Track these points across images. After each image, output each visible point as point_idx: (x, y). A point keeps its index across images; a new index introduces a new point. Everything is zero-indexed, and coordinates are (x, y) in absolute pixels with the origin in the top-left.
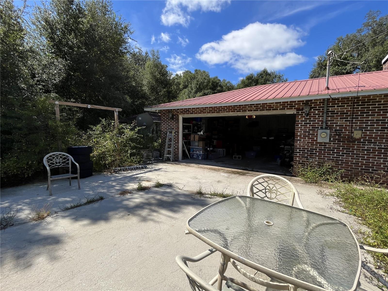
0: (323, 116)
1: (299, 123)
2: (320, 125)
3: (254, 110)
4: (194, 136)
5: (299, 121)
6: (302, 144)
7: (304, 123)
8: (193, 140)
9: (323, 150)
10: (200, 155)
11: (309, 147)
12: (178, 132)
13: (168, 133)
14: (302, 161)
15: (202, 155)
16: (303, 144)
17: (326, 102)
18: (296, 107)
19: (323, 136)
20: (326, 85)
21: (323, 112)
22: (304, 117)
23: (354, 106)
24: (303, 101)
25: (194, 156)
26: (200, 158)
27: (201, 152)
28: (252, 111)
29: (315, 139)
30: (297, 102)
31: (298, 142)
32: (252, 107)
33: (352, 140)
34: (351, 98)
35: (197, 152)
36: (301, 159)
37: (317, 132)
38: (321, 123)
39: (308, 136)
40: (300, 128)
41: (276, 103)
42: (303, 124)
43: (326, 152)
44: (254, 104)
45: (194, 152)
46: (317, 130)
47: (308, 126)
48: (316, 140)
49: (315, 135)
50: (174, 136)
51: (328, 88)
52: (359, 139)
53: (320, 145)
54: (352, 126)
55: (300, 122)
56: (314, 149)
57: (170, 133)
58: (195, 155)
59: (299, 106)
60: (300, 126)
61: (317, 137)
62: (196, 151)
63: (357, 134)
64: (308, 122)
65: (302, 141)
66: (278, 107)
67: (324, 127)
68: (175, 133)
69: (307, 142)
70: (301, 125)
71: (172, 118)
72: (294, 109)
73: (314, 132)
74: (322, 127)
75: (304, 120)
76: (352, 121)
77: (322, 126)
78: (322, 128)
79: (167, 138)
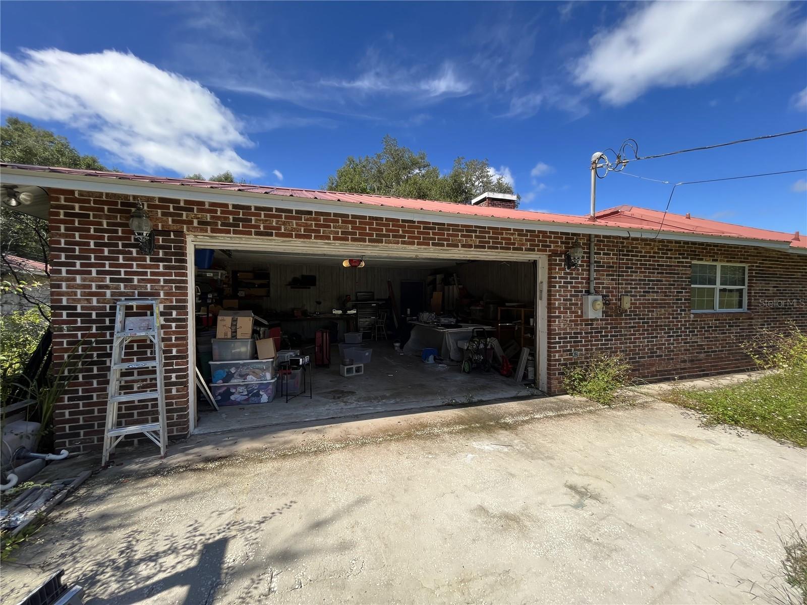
0: (589, 270)
1: (557, 282)
2: (584, 287)
4: (234, 321)
5: (557, 278)
6: (562, 324)
7: (564, 283)
8: (229, 336)
9: (589, 333)
11: (572, 329)
14: (564, 359)
15: (270, 387)
17: (592, 245)
18: (552, 247)
19: (598, 307)
21: (589, 262)
22: (564, 269)
23: (620, 255)
26: (265, 398)
27: (268, 376)
28: (470, 246)
29: (579, 313)
32: (471, 236)
33: (620, 312)
35: (250, 378)
37: (581, 300)
38: (586, 283)
39: (570, 309)
43: (593, 337)
46: (582, 296)
47: (569, 288)
48: (581, 316)
49: (579, 305)
52: (626, 311)
53: (585, 325)
54: (619, 288)
56: (578, 333)
58: (240, 389)
59: (556, 246)
61: (582, 308)
62: (244, 376)
63: (627, 303)
64: (569, 280)
65: (562, 318)
66: (523, 245)
67: (592, 290)
69: (569, 319)
71: (148, 247)
73: (577, 300)
74: (589, 291)
75: (563, 275)
76: (618, 280)
77: (589, 287)
79: (116, 344)
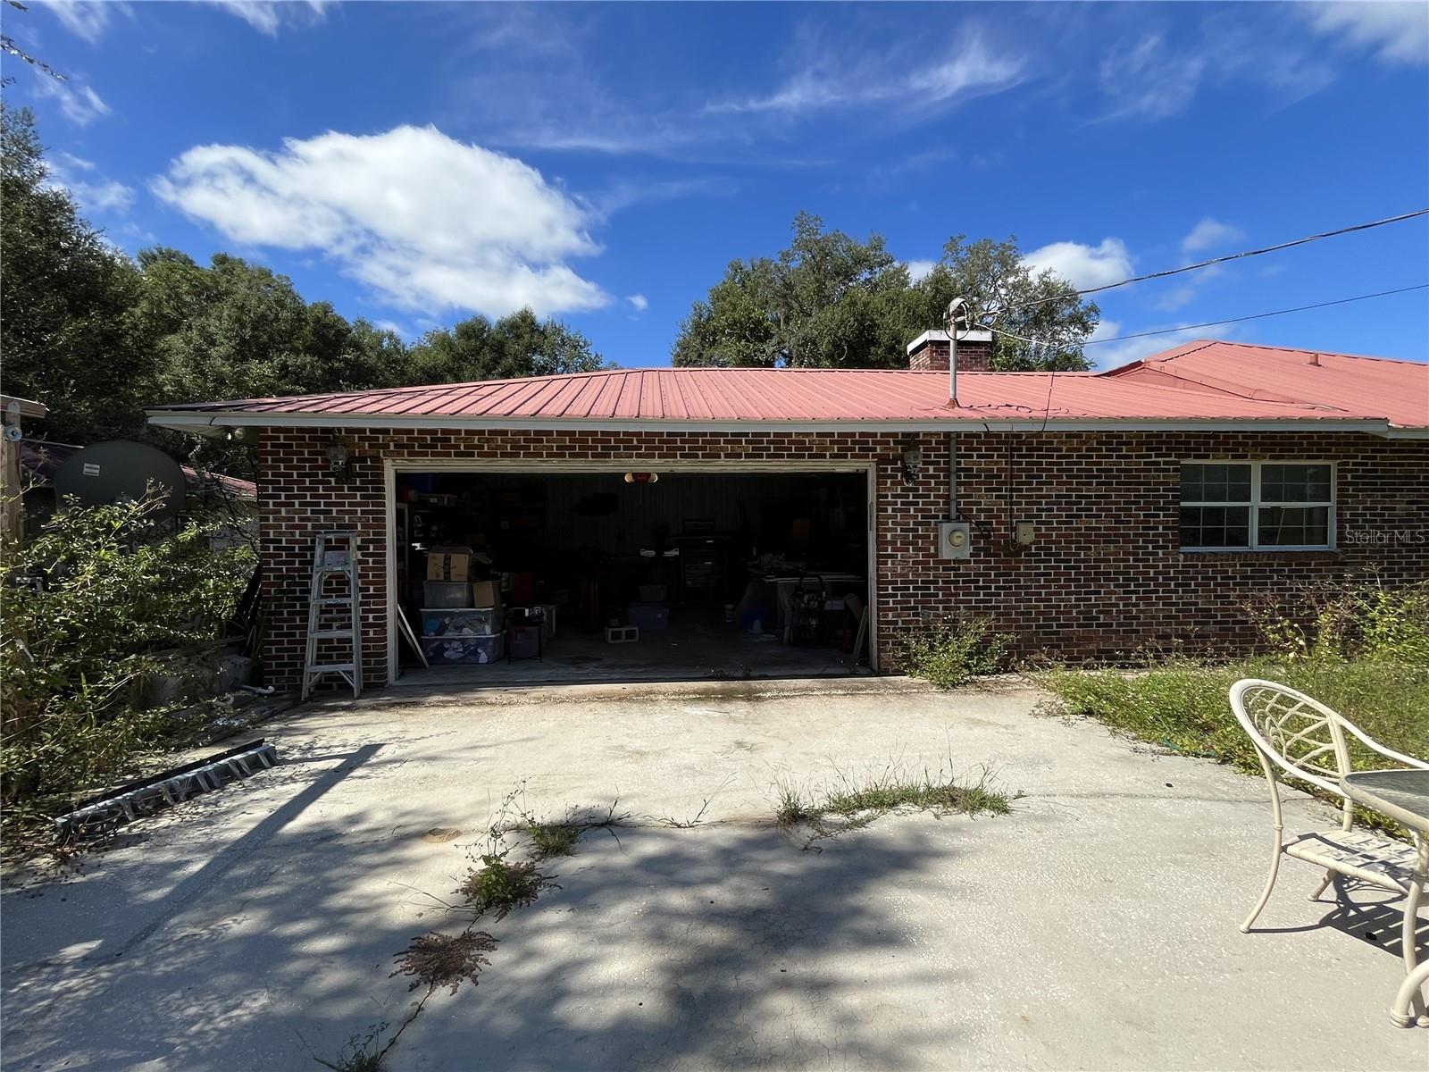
0: (948, 483)
1: (889, 503)
2: (940, 510)
3: (748, 456)
4: (447, 559)
5: (887, 496)
6: (899, 567)
7: (902, 503)
8: (442, 578)
9: (952, 582)
10: (481, 643)
11: (919, 575)
12: (380, 543)
13: (319, 551)
14: (904, 622)
15: (490, 643)
16: (903, 569)
17: (953, 443)
18: (878, 451)
19: (957, 541)
20: (952, 392)
21: (948, 470)
22: (901, 483)
23: (1012, 456)
24: (895, 435)
25: (446, 654)
26: (483, 658)
27: (488, 629)
28: (740, 456)
29: (932, 550)
30: (879, 435)
31: (890, 561)
32: (741, 442)
33: (1014, 549)
34: (1006, 436)
35: (466, 630)
36: (899, 616)
37: (936, 530)
38: (944, 503)
39: (914, 544)
40: (890, 517)
41: (819, 435)
42: (899, 506)
43: (960, 588)
44: (746, 435)
45: (448, 635)
46: (936, 524)
47: (912, 512)
48: (935, 555)
49: (932, 539)
50: (360, 562)
51: (954, 402)
52: (1028, 548)
53: (944, 569)
54: (1012, 510)
55: (890, 499)
56: (930, 582)
57: (327, 549)
58: (455, 645)
59: (886, 448)
60: (890, 512)
61: (936, 543)
62: (459, 628)
63: (1026, 534)
64: (911, 499)
65: (899, 558)
66: (826, 449)
67: (954, 514)
68: (359, 548)
69: (911, 560)
70: (893, 510)
71: (346, 475)
72: (873, 456)
73: (927, 530)
74: (948, 516)
75: (899, 492)
76: (1011, 497)
77: (949, 510)
78: (947, 518)
79: (315, 578)
